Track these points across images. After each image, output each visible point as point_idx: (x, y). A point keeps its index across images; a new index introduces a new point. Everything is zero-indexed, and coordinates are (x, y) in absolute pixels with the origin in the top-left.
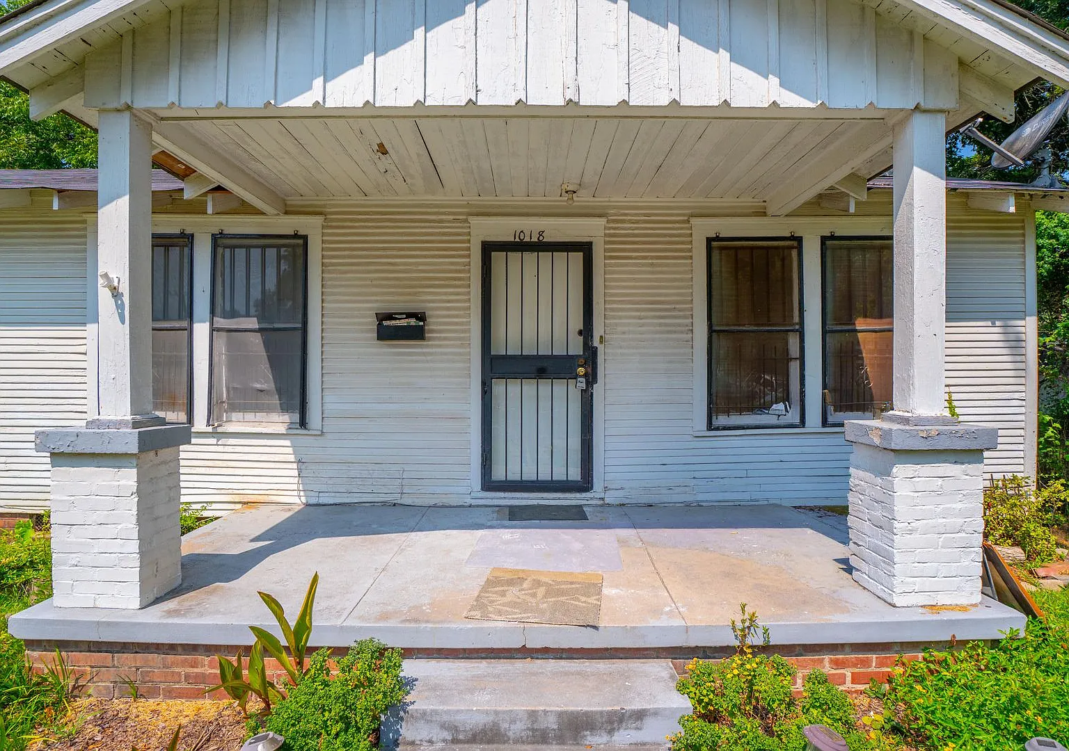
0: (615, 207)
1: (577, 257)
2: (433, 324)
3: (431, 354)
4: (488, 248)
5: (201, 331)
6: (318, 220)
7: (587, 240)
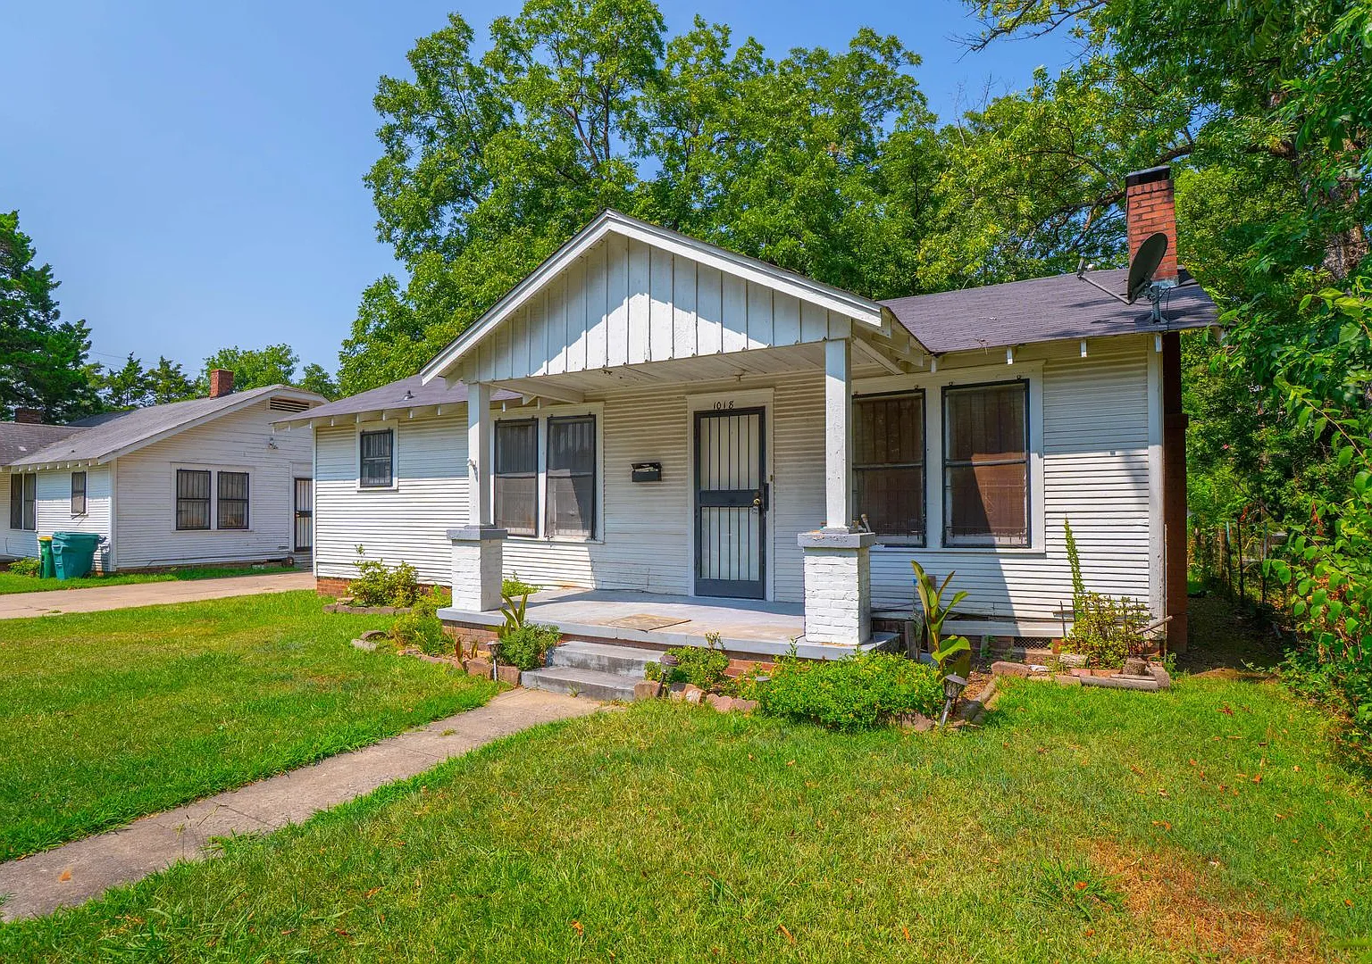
0: (781, 379)
1: (755, 418)
2: (667, 470)
3: (661, 490)
4: (699, 416)
5: (542, 477)
6: (602, 404)
7: (762, 405)
